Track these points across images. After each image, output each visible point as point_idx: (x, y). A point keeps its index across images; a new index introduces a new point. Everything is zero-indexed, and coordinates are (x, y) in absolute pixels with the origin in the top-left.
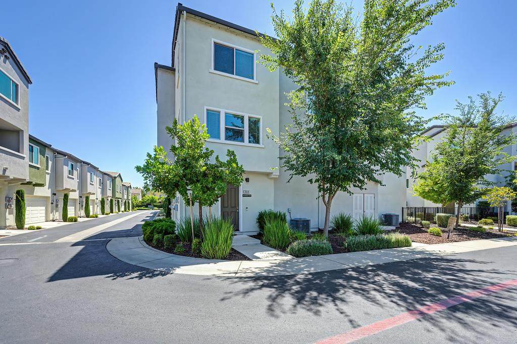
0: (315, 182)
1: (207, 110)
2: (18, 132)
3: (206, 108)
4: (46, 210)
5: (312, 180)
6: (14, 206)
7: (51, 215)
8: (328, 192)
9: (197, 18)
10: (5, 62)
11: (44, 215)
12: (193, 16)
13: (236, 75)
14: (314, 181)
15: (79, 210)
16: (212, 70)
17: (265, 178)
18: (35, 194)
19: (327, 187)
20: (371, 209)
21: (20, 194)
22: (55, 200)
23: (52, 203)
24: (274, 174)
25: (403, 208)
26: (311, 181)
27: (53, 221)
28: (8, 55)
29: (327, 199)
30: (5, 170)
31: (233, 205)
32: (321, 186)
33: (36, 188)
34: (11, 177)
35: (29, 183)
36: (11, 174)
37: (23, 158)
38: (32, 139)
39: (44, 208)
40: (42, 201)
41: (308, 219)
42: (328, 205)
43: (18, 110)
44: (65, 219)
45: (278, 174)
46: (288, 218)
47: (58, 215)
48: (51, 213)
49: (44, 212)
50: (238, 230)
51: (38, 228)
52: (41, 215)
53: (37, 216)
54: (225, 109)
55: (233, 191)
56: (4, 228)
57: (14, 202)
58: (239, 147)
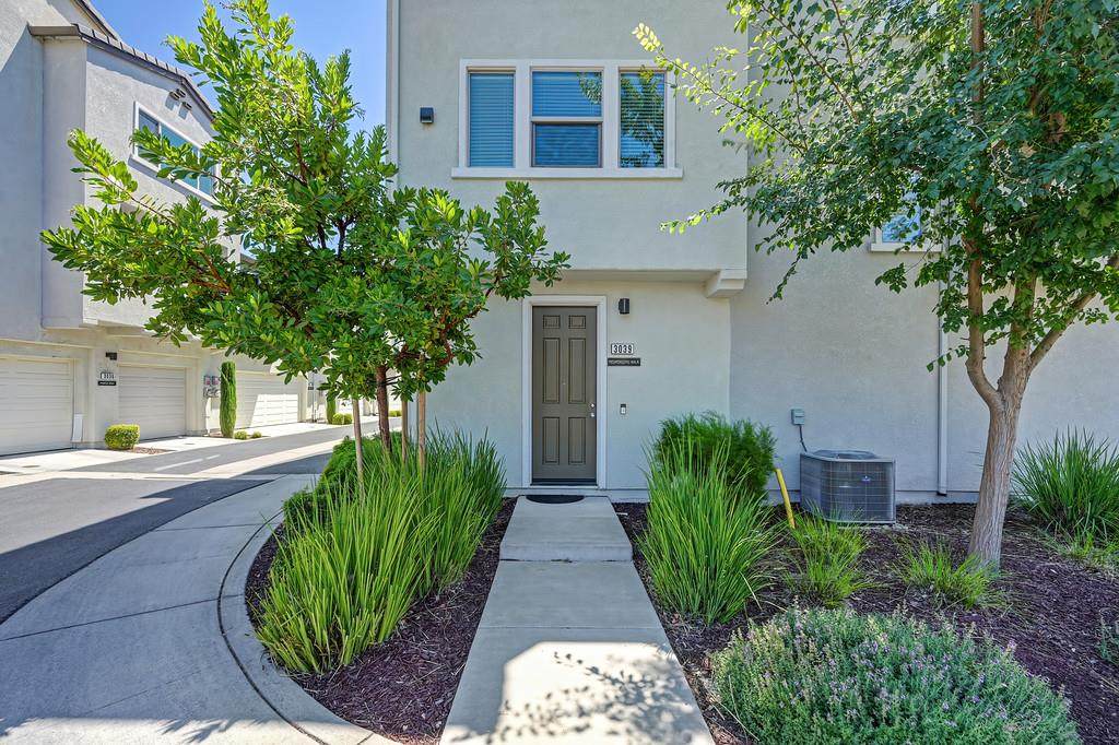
0: (924, 277)
1: (472, 73)
3: (464, 64)
4: (300, 401)
5: (900, 270)
6: (219, 394)
7: (309, 410)
8: (1008, 328)
10: (183, 116)
11: (296, 410)
14: (911, 275)
17: (693, 297)
19: (999, 304)
21: (227, 371)
23: (311, 388)
24: (723, 275)
26: (895, 278)
27: (314, 421)
28: (189, 101)
29: (993, 368)
32: (958, 298)
39: (295, 397)
41: (883, 456)
42: (1002, 400)
44: (332, 417)
45: (744, 275)
46: (785, 452)
47: (322, 411)
48: (309, 406)
49: (296, 403)
50: (593, 481)
51: (256, 436)
52: (290, 410)
53: (279, 411)
54: (533, 57)
55: (577, 347)
56: (202, 433)
57: (218, 387)
58: (584, 186)
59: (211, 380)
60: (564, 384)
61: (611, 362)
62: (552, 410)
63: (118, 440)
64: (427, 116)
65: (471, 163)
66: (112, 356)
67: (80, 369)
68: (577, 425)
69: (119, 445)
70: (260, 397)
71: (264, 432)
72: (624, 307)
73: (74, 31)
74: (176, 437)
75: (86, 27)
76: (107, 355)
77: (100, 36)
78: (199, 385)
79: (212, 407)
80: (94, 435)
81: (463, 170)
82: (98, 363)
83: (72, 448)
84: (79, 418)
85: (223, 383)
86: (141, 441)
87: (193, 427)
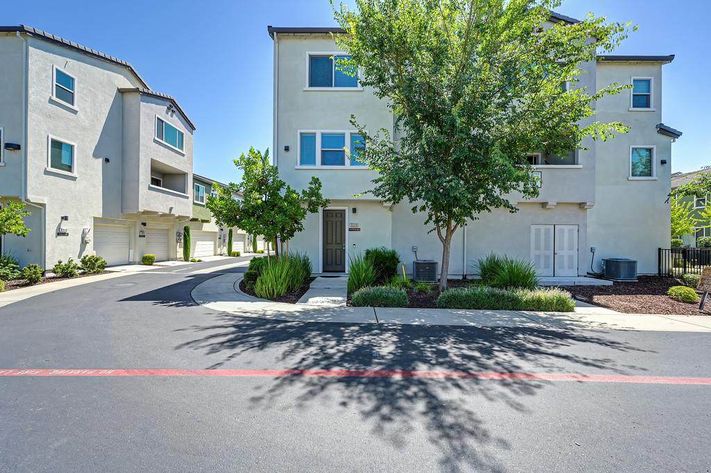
1: (301, 134)
2: (184, 175)
3: (299, 131)
4: (215, 244)
6: (182, 241)
7: (219, 249)
9: (290, 34)
10: (172, 116)
11: (213, 249)
12: (287, 34)
13: (335, 86)
15: (248, 245)
16: (307, 88)
17: (379, 208)
18: (203, 230)
20: (571, 248)
21: (186, 230)
22: (222, 236)
23: (220, 238)
25: (660, 249)
27: (221, 255)
28: (175, 109)
30: (171, 209)
31: (339, 242)
33: (205, 224)
34: (177, 215)
35: (194, 220)
36: (176, 213)
37: (187, 198)
38: (197, 179)
39: (213, 243)
40: (210, 236)
42: (446, 242)
43: (183, 155)
44: (230, 253)
47: (225, 250)
48: (219, 247)
49: (213, 246)
50: (344, 272)
51: (199, 261)
52: (210, 249)
53: (205, 249)
54: (321, 129)
55: (339, 224)
56: (176, 259)
57: (182, 237)
58: (339, 172)
59: (179, 234)
60: (334, 237)
61: (350, 230)
62: (330, 247)
63: (147, 261)
64: (287, 149)
65: (301, 164)
66: (144, 224)
67: (133, 231)
68: (338, 252)
69: (148, 263)
70: (198, 243)
71: (202, 259)
72: (354, 211)
73: (137, 90)
74: (164, 261)
75: (141, 89)
76: (142, 224)
77: (146, 91)
78: (174, 237)
79: (180, 247)
80: (138, 259)
81: (298, 167)
82: (139, 227)
83: (130, 264)
84: (132, 251)
85: (185, 235)
86: (156, 262)
87: (172, 256)
